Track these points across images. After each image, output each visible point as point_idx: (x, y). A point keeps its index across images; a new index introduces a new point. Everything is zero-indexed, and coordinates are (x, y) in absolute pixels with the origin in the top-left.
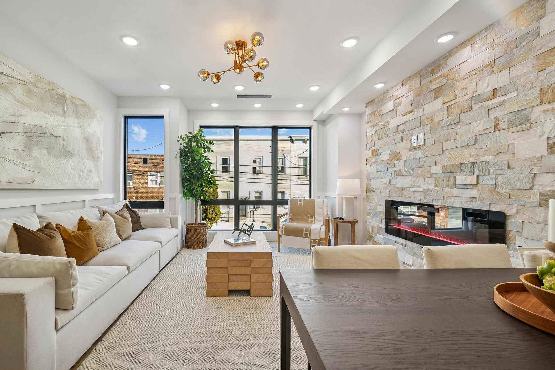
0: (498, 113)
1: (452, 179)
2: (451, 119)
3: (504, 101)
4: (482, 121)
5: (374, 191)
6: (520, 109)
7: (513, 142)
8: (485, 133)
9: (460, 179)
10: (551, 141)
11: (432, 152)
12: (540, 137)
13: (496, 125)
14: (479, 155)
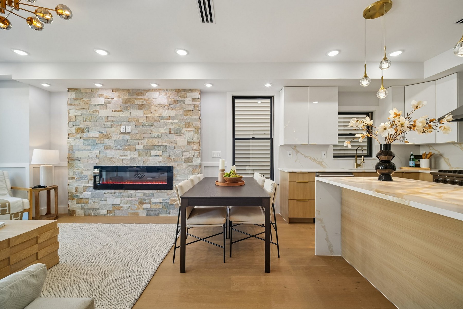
0: (170, 126)
1: (149, 152)
2: (149, 123)
3: (173, 122)
4: (164, 128)
5: (79, 160)
6: (179, 127)
7: (176, 139)
8: (165, 133)
9: (153, 153)
10: (188, 141)
11: (137, 137)
12: (185, 139)
13: (170, 131)
14: (163, 143)
